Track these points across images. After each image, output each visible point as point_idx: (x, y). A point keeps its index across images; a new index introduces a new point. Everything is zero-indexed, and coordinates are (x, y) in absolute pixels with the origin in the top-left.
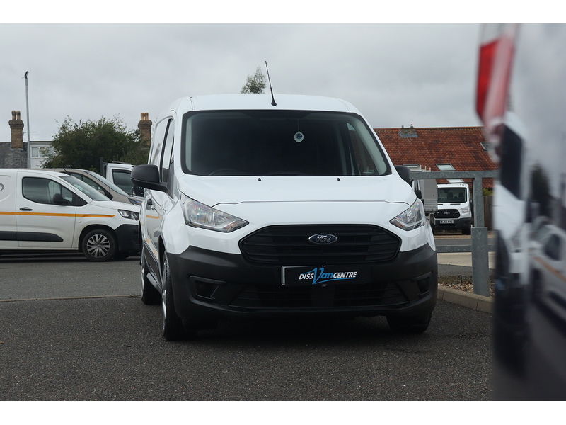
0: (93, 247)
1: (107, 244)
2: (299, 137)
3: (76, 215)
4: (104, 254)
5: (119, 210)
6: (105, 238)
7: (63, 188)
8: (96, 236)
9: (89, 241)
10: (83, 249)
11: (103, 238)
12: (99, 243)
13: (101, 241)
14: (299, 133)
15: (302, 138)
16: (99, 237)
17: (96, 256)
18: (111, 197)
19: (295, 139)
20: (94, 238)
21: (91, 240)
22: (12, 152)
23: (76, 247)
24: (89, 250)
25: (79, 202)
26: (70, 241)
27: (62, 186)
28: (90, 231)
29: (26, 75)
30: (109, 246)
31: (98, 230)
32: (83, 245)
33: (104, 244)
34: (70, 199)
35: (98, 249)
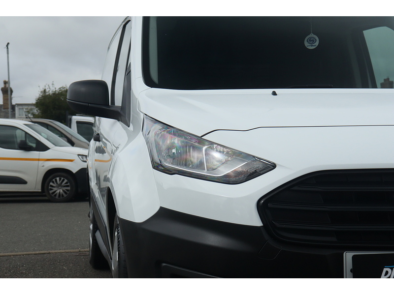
0: (55, 189)
1: (68, 186)
2: (312, 41)
3: (39, 160)
4: (65, 195)
5: (79, 155)
6: (66, 181)
7: (27, 135)
8: (58, 179)
9: (51, 184)
10: (46, 190)
11: (63, 180)
12: (60, 186)
13: (62, 183)
14: (312, 35)
15: (317, 43)
16: (60, 179)
17: (57, 197)
18: (72, 144)
19: (306, 44)
20: (56, 180)
21: (53, 182)
22: (4, 112)
23: (39, 189)
24: (51, 192)
25: (42, 148)
26: (34, 184)
27: (26, 133)
28: (52, 174)
29: (7, 46)
30: (69, 188)
31: (59, 174)
32: (45, 187)
33: (65, 186)
34: (34, 145)
35: (60, 191)
